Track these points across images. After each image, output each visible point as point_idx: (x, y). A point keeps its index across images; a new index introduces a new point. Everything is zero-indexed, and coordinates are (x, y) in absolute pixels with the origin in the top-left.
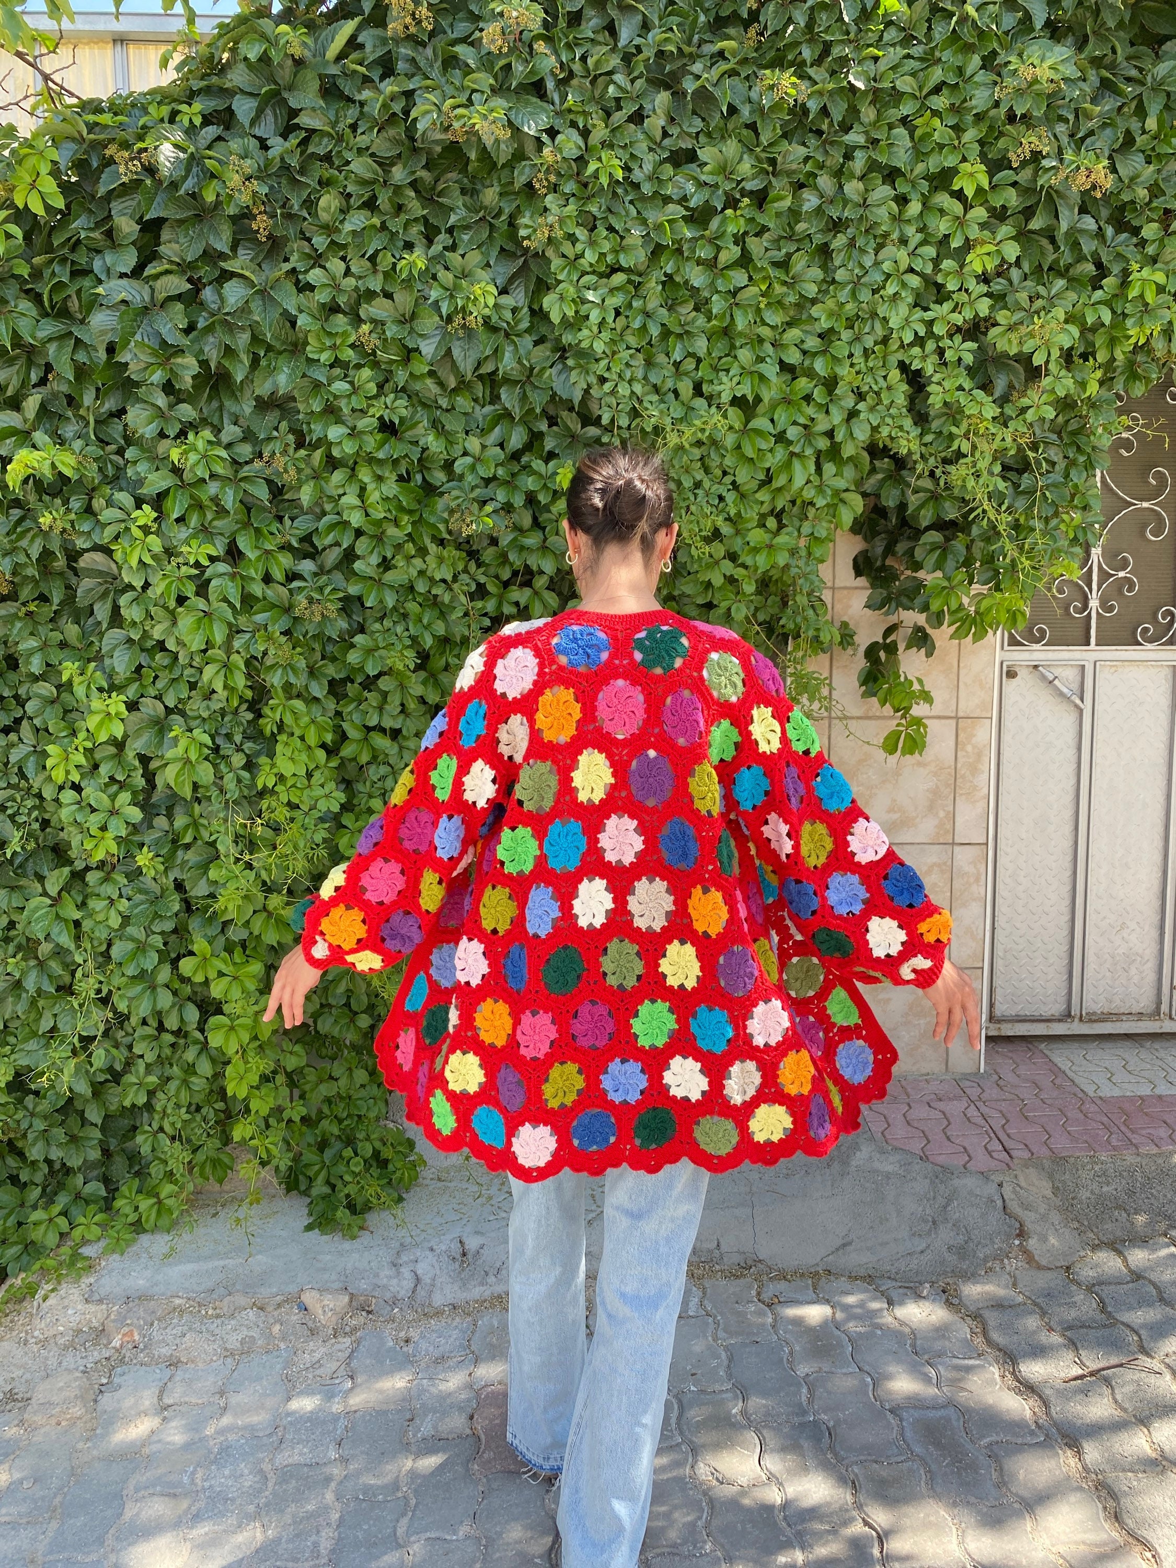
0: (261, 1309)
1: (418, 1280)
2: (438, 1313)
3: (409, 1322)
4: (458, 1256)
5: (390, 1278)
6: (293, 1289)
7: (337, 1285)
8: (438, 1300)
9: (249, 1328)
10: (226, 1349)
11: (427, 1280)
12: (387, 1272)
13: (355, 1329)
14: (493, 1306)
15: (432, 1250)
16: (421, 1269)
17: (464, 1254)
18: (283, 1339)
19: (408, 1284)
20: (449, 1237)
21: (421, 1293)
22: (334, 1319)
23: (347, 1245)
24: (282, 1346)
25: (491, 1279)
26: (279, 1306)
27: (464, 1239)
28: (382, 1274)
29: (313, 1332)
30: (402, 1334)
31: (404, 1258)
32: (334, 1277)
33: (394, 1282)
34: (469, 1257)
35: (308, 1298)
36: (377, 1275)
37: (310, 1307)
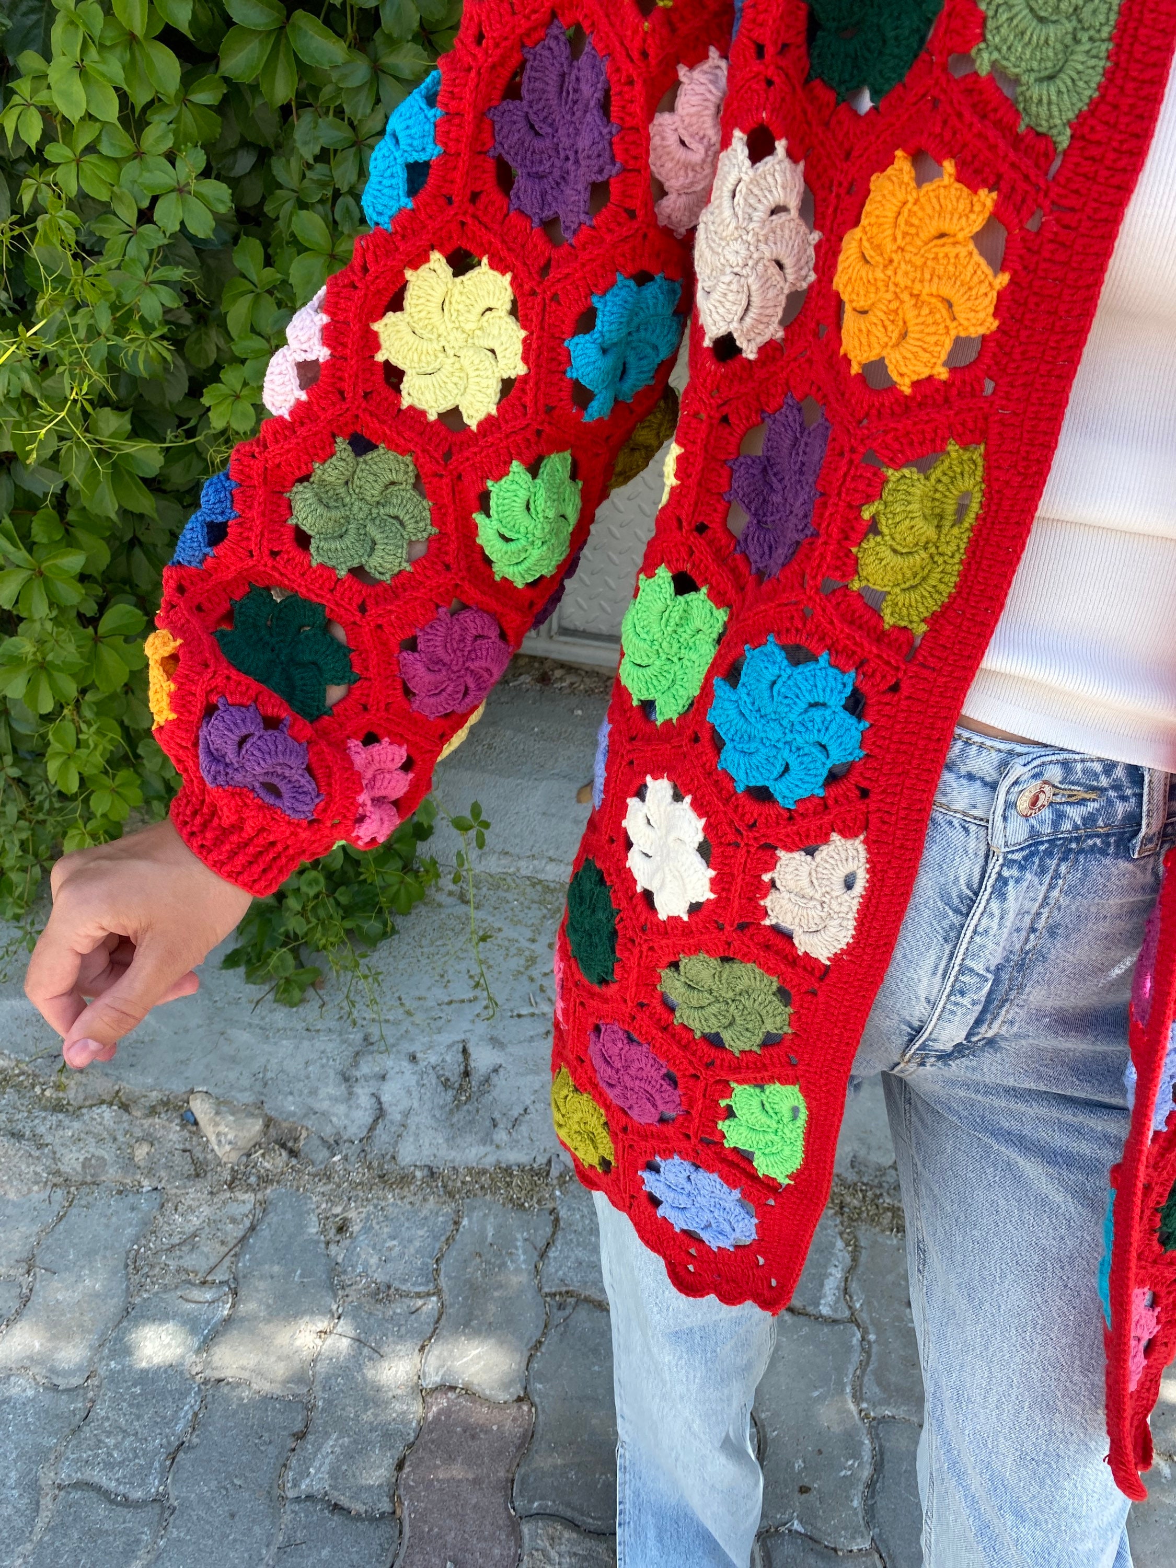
0: (125, 1107)
1: (380, 1113)
2: (405, 1179)
3: (355, 1185)
4: (455, 1079)
5: (335, 1100)
6: (177, 1087)
7: (247, 1098)
8: (408, 1154)
9: (100, 1140)
10: (58, 1173)
11: (394, 1114)
12: (331, 1090)
13: (265, 1180)
14: (494, 1190)
15: (413, 1058)
16: (390, 1093)
17: (466, 1074)
18: (150, 1172)
19: (362, 1116)
20: (446, 1038)
21: (382, 1136)
22: (234, 1157)
23: (280, 1016)
24: (147, 1185)
25: (501, 1136)
26: (152, 1111)
27: (471, 1049)
28: (323, 1093)
29: (199, 1170)
30: (338, 1210)
31: (366, 1068)
32: (246, 1082)
33: (341, 1109)
34: (475, 1080)
35: (200, 1108)
36: (314, 1092)
37: (201, 1123)
